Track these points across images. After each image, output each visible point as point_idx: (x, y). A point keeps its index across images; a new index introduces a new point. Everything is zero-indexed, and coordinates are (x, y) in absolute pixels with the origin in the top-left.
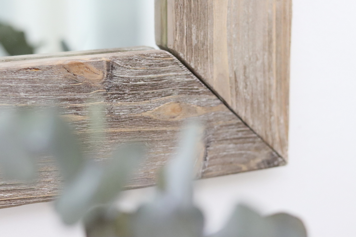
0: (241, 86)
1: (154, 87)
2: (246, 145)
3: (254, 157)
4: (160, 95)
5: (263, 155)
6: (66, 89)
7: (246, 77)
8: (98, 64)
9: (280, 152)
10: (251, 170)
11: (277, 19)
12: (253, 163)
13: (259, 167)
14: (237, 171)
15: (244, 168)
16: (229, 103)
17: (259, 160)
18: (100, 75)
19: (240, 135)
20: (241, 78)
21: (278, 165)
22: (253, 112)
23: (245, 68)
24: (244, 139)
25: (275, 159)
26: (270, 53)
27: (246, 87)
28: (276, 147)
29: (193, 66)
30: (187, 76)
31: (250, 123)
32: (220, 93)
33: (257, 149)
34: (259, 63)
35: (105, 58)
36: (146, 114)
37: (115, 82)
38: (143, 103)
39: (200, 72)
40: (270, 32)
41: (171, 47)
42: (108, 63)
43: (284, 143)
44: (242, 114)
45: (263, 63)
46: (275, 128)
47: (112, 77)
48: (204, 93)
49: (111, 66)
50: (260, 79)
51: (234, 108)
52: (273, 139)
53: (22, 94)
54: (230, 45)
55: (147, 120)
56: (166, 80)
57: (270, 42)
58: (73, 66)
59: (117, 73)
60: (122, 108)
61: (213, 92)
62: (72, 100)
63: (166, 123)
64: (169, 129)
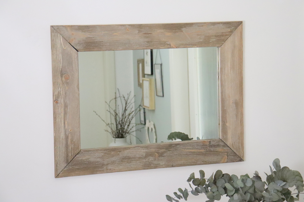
0: (234, 146)
1: (217, 145)
2: (235, 157)
4: (219, 147)
5: (239, 159)
7: (235, 144)
8: (208, 142)
9: (242, 159)
10: (236, 162)
11: (240, 133)
12: (237, 160)
14: (234, 162)
15: (235, 161)
16: (232, 149)
18: (208, 143)
19: (234, 155)
20: (234, 144)
21: (242, 161)
22: (236, 151)
23: (235, 142)
25: (241, 160)
26: (239, 140)
27: (235, 146)
28: (241, 157)
29: (225, 142)
30: (224, 144)
31: (236, 153)
32: (230, 147)
33: (237, 158)
34: (237, 141)
35: (209, 140)
36: (216, 150)
38: (216, 148)
39: (226, 143)
40: (239, 136)
41: (221, 139)
42: (210, 141)
43: (243, 156)
44: (234, 151)
45: (238, 142)
46: (241, 154)
47: (210, 144)
48: (227, 147)
49: (210, 142)
50: (238, 145)
51: (233, 150)
52: (241, 156)
53: (195, 146)
54: (231, 138)
55: (217, 152)
56: (220, 144)
57: (239, 138)
58: (204, 142)
59: (211, 143)
60: (212, 149)
61: (229, 147)
62: (203, 147)
63: (220, 152)
64: (220, 153)
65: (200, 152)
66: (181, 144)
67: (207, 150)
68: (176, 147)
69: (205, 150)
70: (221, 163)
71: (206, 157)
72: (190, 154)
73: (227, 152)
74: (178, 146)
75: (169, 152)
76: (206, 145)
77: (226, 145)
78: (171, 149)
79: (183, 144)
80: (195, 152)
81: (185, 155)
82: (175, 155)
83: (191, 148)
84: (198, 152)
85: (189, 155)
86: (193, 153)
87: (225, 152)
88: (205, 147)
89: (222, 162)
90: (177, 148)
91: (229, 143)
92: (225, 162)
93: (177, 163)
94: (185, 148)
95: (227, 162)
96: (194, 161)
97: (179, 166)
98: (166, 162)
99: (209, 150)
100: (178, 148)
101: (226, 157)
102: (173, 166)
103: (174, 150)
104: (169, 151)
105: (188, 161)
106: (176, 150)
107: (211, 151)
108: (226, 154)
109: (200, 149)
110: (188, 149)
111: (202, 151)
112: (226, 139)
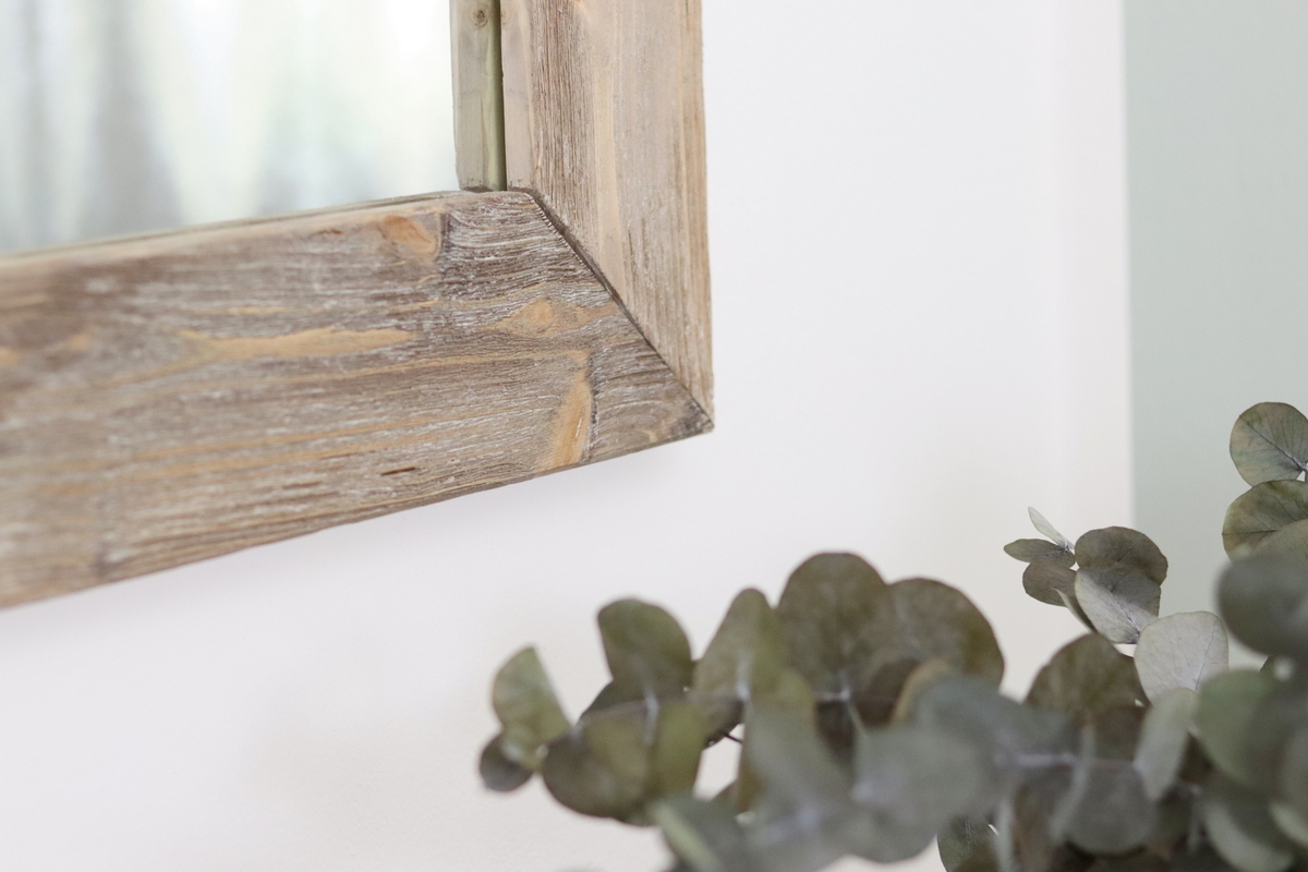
1: (511, 267)
2: (653, 388)
3: (667, 414)
4: (519, 283)
5: (679, 409)
6: (383, 274)
7: (645, 243)
8: (428, 222)
9: (703, 405)
10: (663, 441)
11: (685, 121)
12: (664, 427)
13: (674, 437)
14: (642, 445)
15: (653, 437)
16: (625, 299)
17: (673, 420)
18: (429, 246)
19: (642, 366)
20: (638, 244)
22: (658, 315)
23: (643, 222)
24: (649, 375)
25: (696, 417)
26: (679, 192)
28: (697, 391)
29: (565, 221)
31: (656, 342)
32: (610, 278)
33: (670, 396)
34: (663, 211)
35: (439, 207)
36: (502, 326)
37: (456, 257)
38: (496, 303)
39: (578, 234)
40: (676, 146)
41: (521, 184)
42: (443, 217)
43: (707, 383)
44: (643, 321)
45: (669, 212)
46: (694, 349)
47: (448, 246)
48: (585, 278)
49: (447, 224)
50: (667, 247)
51: (632, 309)
52: (691, 375)
53: (317, 287)
54: (620, 176)
55: (504, 338)
56: (527, 253)
57: (678, 167)
58: (392, 225)
59: (455, 237)
60: (466, 313)
61: (600, 278)
62: (391, 298)
63: (533, 344)
64: (537, 356)
65: (362, 360)
66: (183, 259)
67: (420, 326)
68: (131, 310)
69: (403, 335)
70: (545, 473)
71: (416, 413)
72: (271, 395)
73: (589, 343)
74: (147, 295)
75: (52, 382)
76: (416, 271)
77: (577, 263)
78: (80, 342)
79: (194, 260)
80: (312, 366)
81: (223, 402)
82: (120, 413)
83: (275, 307)
84: (346, 361)
85: (260, 400)
86: (303, 375)
87: (567, 344)
88: (406, 289)
89: (549, 462)
90: (137, 320)
91: (602, 234)
92: (576, 457)
93: (149, 521)
94: (219, 320)
95: (589, 458)
96: (309, 477)
97: (171, 563)
98: (30, 518)
99: (437, 328)
100: (149, 315)
101: (584, 390)
102: (104, 572)
103: (106, 356)
104: (56, 363)
105: (260, 484)
106: (129, 341)
107: (458, 340)
108: (580, 357)
109: (358, 323)
110: (250, 321)
111: (384, 337)
112: (572, 184)
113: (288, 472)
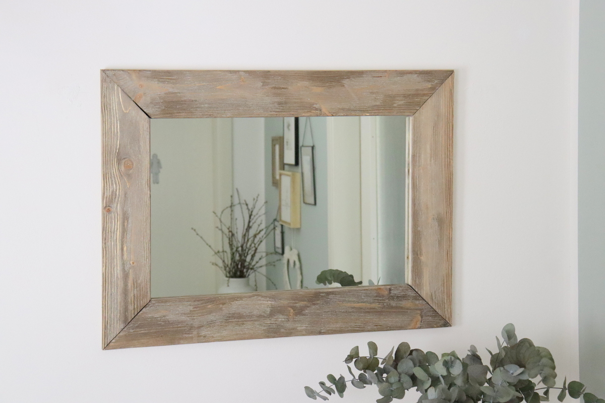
0: (434, 298)
1: (404, 297)
2: (436, 318)
3: (439, 323)
4: (406, 299)
5: (442, 322)
6: (376, 296)
7: (435, 295)
8: (386, 289)
9: (448, 322)
10: (438, 327)
11: (446, 276)
12: (438, 325)
13: (441, 327)
14: (432, 327)
15: (435, 326)
16: (430, 304)
17: (440, 324)
18: (386, 293)
19: (434, 314)
20: (433, 295)
21: (448, 326)
22: (438, 306)
23: (435, 292)
24: (435, 316)
25: (447, 324)
26: (444, 287)
27: (435, 298)
28: (447, 320)
29: (417, 290)
30: (415, 294)
31: (437, 311)
32: (426, 300)
33: (440, 320)
35: (388, 287)
36: (401, 306)
37: (391, 295)
38: (401, 302)
39: (419, 293)
40: (444, 280)
41: (410, 284)
43: (450, 319)
44: (434, 307)
45: (441, 291)
46: (446, 313)
47: (390, 293)
48: (421, 300)
49: (390, 290)
50: (441, 296)
51: (431, 305)
52: (446, 317)
53: (363, 297)
54: (429, 284)
55: (402, 308)
56: (408, 295)
57: (444, 284)
58: (379, 289)
59: (392, 292)
60: (393, 303)
61: (424, 300)
62: (378, 300)
63: (408, 309)
64: (409, 311)
65: (371, 308)
66: (338, 292)
67: (383, 304)
68: (328, 298)
69: (380, 305)
70: (410, 329)
71: (382, 317)
72: (353, 312)
73: (421, 310)
74: (331, 296)
75: (313, 307)
76: (383, 296)
77: (418, 297)
78: (318, 302)
80: (361, 308)
81: (344, 312)
82: (325, 312)
83: (354, 300)
84: (368, 308)
85: (350, 312)
86: (359, 310)
87: (416, 310)
88: (381, 299)
89: (411, 327)
90: (329, 300)
91: (425, 292)
92: (417, 327)
93: (329, 327)
94: (344, 301)
95: (420, 328)
96: (359, 324)
97: (332, 333)
98: (308, 324)
99: (387, 305)
100: (331, 299)
101: (420, 318)
102: (320, 333)
103: (323, 304)
104: (314, 304)
105: (350, 324)
106: (327, 302)
107: (392, 307)
108: (419, 312)
109: (371, 303)
110: (349, 301)
111: (376, 305)
112: (420, 285)
113: (355, 323)
